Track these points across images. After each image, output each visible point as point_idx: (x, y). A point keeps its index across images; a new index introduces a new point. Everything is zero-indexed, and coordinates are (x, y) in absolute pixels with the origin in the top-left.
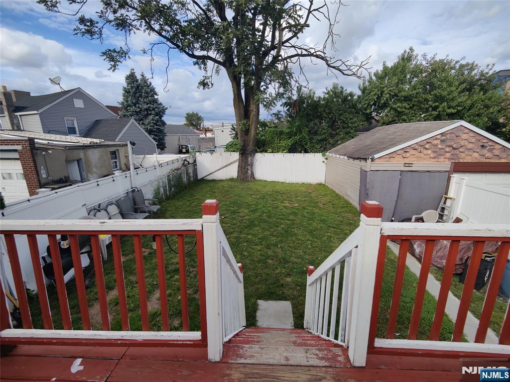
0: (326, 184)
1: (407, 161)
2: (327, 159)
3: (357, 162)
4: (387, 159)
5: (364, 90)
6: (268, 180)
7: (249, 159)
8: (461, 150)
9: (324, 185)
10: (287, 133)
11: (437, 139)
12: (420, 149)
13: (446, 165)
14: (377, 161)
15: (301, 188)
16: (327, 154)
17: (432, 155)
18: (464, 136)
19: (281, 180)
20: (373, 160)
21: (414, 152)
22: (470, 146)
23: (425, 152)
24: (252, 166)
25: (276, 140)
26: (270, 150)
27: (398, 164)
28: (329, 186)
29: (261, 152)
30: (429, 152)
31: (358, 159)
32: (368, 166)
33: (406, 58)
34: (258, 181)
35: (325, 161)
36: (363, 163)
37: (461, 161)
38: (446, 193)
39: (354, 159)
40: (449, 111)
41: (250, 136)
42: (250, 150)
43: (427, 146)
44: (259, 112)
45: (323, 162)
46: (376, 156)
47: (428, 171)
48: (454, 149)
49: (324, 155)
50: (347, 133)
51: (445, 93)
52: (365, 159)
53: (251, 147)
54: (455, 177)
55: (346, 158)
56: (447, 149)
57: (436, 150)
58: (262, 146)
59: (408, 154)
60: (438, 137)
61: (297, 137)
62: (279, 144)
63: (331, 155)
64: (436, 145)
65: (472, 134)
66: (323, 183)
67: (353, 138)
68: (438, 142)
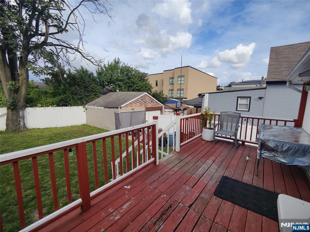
0: (88, 124)
1: (132, 108)
2: (86, 109)
3: (112, 109)
4: (126, 107)
5: (99, 74)
6: (41, 128)
7: (21, 113)
8: (147, 103)
9: (86, 125)
10: (52, 93)
11: (140, 99)
12: (136, 103)
13: (143, 109)
14: (122, 108)
15: (73, 129)
16: (86, 106)
17: (139, 105)
18: (147, 98)
19: (53, 126)
20: (121, 108)
21: (134, 104)
22: (149, 101)
23: (137, 104)
24: (24, 118)
25: (43, 98)
26: (40, 105)
27: (129, 109)
28: (91, 125)
29: (31, 106)
30: (138, 104)
31: (111, 108)
32: (119, 111)
33: (117, 62)
34: (30, 130)
35: (85, 110)
36: (115, 110)
37: (147, 107)
38: (145, 120)
39: (109, 108)
40: (137, 88)
41: (21, 94)
42: (21, 105)
43: (138, 102)
44: (28, 76)
45: (84, 111)
46: (122, 106)
47: (139, 111)
48: (145, 102)
49: (84, 107)
50: (95, 95)
51: (135, 81)
52: (117, 108)
53: (22, 103)
54: (147, 113)
55: (103, 108)
56: (143, 103)
57: (140, 103)
58: (31, 102)
59: (132, 105)
60: (140, 98)
61: (62, 96)
62: (46, 101)
63: (89, 107)
64: (140, 101)
65: (149, 97)
66: (86, 124)
67: (99, 97)
68: (140, 100)
